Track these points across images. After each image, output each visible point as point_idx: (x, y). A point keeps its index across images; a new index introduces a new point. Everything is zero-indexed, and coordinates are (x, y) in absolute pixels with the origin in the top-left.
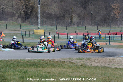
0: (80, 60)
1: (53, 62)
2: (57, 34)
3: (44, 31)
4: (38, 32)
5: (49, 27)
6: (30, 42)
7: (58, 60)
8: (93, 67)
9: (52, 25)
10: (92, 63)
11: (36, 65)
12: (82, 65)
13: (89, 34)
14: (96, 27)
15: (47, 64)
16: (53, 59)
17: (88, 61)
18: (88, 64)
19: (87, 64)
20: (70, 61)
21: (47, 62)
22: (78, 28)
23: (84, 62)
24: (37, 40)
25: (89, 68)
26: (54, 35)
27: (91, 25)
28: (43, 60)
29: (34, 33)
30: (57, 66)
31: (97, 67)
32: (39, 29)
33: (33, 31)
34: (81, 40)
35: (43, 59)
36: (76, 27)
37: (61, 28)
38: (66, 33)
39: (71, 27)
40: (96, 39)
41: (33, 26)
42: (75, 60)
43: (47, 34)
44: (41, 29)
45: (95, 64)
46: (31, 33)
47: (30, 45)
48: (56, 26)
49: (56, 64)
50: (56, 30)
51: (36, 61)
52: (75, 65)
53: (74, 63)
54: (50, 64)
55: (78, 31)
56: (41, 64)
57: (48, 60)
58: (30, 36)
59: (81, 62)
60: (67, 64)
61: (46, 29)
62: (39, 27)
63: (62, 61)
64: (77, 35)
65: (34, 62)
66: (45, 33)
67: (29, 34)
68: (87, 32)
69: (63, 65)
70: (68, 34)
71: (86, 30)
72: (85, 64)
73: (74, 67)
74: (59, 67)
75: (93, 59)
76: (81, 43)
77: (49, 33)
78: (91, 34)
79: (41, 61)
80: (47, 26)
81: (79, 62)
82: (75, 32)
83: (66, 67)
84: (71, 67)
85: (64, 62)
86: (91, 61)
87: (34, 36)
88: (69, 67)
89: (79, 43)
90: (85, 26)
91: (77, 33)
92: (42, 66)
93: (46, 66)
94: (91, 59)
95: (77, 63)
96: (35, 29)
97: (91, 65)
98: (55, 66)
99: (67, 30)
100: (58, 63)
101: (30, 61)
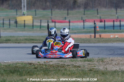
0: (88, 61)
1: (46, 65)
2: (53, 22)
3: (33, 18)
4: (23, 19)
5: (40, 12)
6: (11, 37)
8: (109, 72)
9: (44, 9)
10: (107, 66)
11: (20, 72)
12: (91, 70)
13: (103, 21)
14: (114, 10)
15: (36, 70)
16: (47, 62)
19: (99, 67)
20: (73, 63)
21: (36, 66)
22: (86, 13)
23: (94, 64)
24: (21, 33)
25: (103, 74)
26: (48, 25)
27: (105, 7)
28: (31, 64)
29: (16, 22)
30: (53, 72)
31: (115, 71)
32: (24, 15)
33: (15, 19)
34: (90, 30)
35: (30, 61)
36: (82, 10)
37: (58, 13)
38: (67, 20)
39: (74, 11)
40: (115, 28)
41: (16, 11)
42: (80, 62)
43: (37, 22)
44: (27, 15)
45: (111, 68)
46: (12, 22)
47: (9, 40)
48: (52, 10)
49: (51, 69)
50: (52, 15)
51: (19, 65)
52: (80, 70)
53: (79, 67)
54: (41, 70)
55: (86, 17)
56: (28, 70)
57: (38, 64)
58: (10, 26)
59: (90, 66)
60: (68, 69)
61: (36, 15)
62: (23, 13)
63: (60, 64)
64: (85, 23)
65: (15, 67)
66: (34, 21)
67: (9, 23)
68: (100, 18)
69: (62, 71)
70: (71, 22)
71: (98, 16)
72: (96, 68)
73: (80, 73)
74: (55, 73)
75: (108, 60)
76: (91, 36)
77: (41, 20)
78: (106, 21)
79: (27, 64)
80: (37, 10)
81: (86, 65)
82: (81, 18)
83: (67, 73)
84: (73, 73)
85: (63, 66)
86: (106, 63)
87: (17, 26)
88: (72, 73)
89: (87, 36)
90: (96, 9)
91: (84, 20)
92: (29, 72)
93: (35, 72)
94: (106, 60)
95: (84, 66)
96: (17, 16)
97: (106, 70)
98: (49, 73)
99: (68, 16)
100: (53, 67)
101: (10, 66)
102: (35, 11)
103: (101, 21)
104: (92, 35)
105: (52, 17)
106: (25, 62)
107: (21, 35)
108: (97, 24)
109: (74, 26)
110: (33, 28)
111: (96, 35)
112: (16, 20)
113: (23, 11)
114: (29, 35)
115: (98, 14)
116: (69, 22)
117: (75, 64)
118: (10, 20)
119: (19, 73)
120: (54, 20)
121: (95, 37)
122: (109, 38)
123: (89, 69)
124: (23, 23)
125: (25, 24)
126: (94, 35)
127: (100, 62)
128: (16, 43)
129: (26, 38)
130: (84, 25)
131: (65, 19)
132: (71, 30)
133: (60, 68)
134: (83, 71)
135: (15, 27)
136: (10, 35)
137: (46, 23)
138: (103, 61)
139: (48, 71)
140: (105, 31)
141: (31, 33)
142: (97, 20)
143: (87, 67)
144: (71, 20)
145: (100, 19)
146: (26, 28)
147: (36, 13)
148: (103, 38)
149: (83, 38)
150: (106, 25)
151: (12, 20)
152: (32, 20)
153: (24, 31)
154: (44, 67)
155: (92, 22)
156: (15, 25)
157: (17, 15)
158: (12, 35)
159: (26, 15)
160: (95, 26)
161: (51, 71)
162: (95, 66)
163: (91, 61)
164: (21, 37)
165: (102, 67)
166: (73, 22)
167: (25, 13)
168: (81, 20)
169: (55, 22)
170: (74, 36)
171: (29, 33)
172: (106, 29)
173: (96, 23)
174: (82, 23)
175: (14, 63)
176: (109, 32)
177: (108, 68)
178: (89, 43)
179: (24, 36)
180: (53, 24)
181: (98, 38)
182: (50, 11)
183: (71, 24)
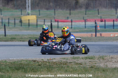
0: (90, 59)
1: (49, 63)
2: (56, 21)
3: (37, 17)
4: (28, 19)
5: (44, 12)
6: (16, 35)
7: (57, 61)
8: (109, 69)
9: (47, 9)
10: (108, 63)
11: (24, 68)
12: (92, 67)
13: (104, 20)
14: (113, 10)
15: (40, 67)
16: (50, 59)
17: (101, 60)
18: (102, 65)
19: (100, 64)
20: (75, 60)
21: (40, 63)
22: (87, 13)
23: (95, 62)
24: (25, 31)
25: (104, 71)
26: (51, 24)
27: (106, 7)
28: (35, 61)
29: (21, 21)
31: (115, 69)
32: (28, 14)
34: (91, 30)
35: (34, 59)
36: (83, 10)
37: (61, 13)
38: (70, 20)
39: (76, 11)
40: (115, 27)
41: (20, 11)
42: (82, 59)
43: (41, 21)
44: (32, 15)
46: (17, 21)
47: (15, 39)
48: (55, 10)
49: (55, 66)
50: (55, 15)
51: (24, 62)
52: (81, 67)
53: (81, 64)
54: (45, 67)
55: (88, 17)
56: (32, 67)
57: (42, 61)
58: (15, 25)
59: (91, 63)
60: (70, 66)
61: (40, 15)
62: (28, 12)
63: (63, 61)
64: (86, 23)
65: (20, 64)
66: (38, 20)
67: (14, 22)
68: (101, 17)
69: (64, 68)
70: (73, 21)
71: (99, 15)
72: (97, 65)
73: (81, 70)
74: (58, 70)
75: (108, 58)
76: (92, 35)
77: (44, 20)
78: (106, 21)
79: (31, 62)
80: (40, 10)
81: (88, 62)
82: (83, 18)
83: (69, 70)
84: (76, 70)
85: (66, 63)
86: (106, 60)
87: (21, 25)
88: (74, 70)
89: (88, 35)
90: (97, 9)
91: (85, 20)
92: (33, 69)
93: (39, 69)
94: (106, 58)
95: (86, 63)
96: (22, 16)
97: (106, 67)
98: (52, 70)
99: (71, 16)
100: (56, 64)
101: (15, 63)
102: (39, 11)
103: (102, 21)
104: (93, 33)
105: (55, 16)
106: (29, 59)
107: (25, 34)
108: (98, 24)
109: (76, 25)
110: (37, 27)
111: (97, 33)
112: (21, 19)
113: (28, 11)
114: (33, 34)
115: (99, 14)
116: (72, 22)
117: (77, 62)
118: (15, 20)
119: (23, 70)
120: (57, 20)
121: (96, 36)
122: (109, 37)
123: (90, 66)
124: (28, 22)
125: (29, 23)
126: (95, 34)
127: (101, 59)
128: (21, 41)
129: (30, 36)
130: (85, 25)
131: (68, 19)
132: (73, 29)
133: (63, 65)
134: (84, 68)
135: (20, 26)
136: (15, 34)
137: (49, 22)
138: (103, 59)
139: (51, 68)
140: (106, 30)
141: (35, 32)
142: (97, 20)
143: (88, 64)
144: (73, 20)
145: (101, 19)
146: (30, 27)
147: (40, 13)
148: (103, 37)
149: (84, 36)
150: (106, 25)
151: (17, 20)
152: (36, 20)
153: (29, 29)
154: (48, 64)
155: (93, 21)
156: (20, 24)
157: (22, 14)
158: (17, 34)
159: (30, 14)
160: (96, 25)
161: (55, 68)
162: (96, 64)
163: (92, 59)
164: (26, 35)
165: (103, 64)
166: (75, 21)
167: (29, 13)
168: (83, 19)
169: (58, 22)
170: (76, 35)
171: (33, 32)
172: (106, 28)
173: (97, 22)
174: (84, 23)
175: (19, 60)
176: (109, 31)
177: (108, 65)
178: (90, 41)
179: (29, 35)
180: (56, 23)
181: (99, 37)
182: (53, 11)
183: (73, 23)
